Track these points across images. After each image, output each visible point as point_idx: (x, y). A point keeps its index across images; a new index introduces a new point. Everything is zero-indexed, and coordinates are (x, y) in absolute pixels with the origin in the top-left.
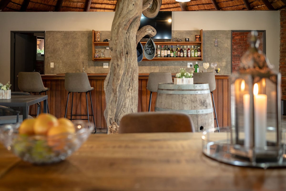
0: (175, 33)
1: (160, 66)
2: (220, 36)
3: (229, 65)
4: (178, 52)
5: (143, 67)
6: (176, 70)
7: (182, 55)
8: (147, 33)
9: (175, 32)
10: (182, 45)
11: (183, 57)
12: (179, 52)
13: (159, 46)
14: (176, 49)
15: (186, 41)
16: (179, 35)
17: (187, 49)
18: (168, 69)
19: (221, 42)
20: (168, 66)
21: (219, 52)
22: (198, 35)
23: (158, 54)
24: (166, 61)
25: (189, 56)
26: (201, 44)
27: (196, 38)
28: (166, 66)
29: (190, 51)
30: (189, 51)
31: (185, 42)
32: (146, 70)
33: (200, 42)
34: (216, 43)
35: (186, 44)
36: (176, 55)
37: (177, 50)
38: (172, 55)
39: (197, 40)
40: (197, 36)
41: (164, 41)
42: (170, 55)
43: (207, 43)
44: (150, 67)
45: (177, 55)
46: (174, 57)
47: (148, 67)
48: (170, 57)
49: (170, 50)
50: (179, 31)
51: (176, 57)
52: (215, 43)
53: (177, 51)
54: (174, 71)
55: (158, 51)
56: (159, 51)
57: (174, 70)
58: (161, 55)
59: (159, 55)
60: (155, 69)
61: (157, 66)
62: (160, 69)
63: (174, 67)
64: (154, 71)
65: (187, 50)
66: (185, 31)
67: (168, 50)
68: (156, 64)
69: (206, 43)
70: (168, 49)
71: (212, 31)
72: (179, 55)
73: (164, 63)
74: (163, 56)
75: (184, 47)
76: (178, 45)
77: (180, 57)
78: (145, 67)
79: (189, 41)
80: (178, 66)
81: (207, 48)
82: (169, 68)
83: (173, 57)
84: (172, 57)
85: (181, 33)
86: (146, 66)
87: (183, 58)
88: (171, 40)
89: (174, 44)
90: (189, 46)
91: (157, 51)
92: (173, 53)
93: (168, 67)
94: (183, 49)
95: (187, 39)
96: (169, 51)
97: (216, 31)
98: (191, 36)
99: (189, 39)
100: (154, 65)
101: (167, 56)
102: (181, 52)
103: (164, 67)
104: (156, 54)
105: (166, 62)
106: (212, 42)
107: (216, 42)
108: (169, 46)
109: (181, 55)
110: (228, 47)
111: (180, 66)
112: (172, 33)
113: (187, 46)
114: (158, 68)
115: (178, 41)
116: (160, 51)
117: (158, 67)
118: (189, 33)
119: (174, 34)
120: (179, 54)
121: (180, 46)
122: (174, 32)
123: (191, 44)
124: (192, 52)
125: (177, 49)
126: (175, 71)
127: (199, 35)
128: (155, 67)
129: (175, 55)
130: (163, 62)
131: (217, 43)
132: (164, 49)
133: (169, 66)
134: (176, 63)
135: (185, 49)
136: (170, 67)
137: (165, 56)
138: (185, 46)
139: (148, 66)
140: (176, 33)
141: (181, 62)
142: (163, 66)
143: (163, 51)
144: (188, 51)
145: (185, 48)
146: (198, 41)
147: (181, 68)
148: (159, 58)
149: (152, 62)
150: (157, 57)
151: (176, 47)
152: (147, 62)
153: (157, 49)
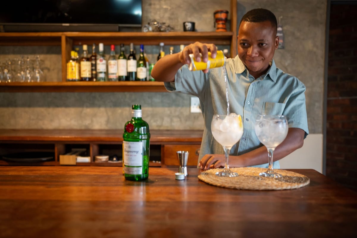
0: (153, 6)
1: (111, 107)
2: (292, 18)
3: (317, 104)
10: (173, 45)
13: (101, 47)
14: (158, 55)
15: (185, 30)
16: (167, 15)
19: (293, 34)
21: (286, 64)
22: (221, 12)
23: (98, 71)
26: (230, 38)
27: (217, 20)
32: (69, 119)
33: (228, 33)
35: (187, 41)
38: (142, 73)
39: (220, 26)
40: (219, 16)
41: (118, 32)
42: (136, 73)
44: (79, 109)
46: (149, 80)
47: (72, 111)
48: (137, 79)
49: (134, 58)
54: (152, 121)
55: (98, 62)
56: (101, 61)
58: (107, 73)
59: (101, 73)
60: (95, 115)
61: (99, 106)
62: (108, 118)
64: (92, 121)
67: (129, 59)
68: (96, 102)
70: (132, 56)
74: (115, 77)
76: (162, 44)
79: (193, 29)
80: (163, 106)
84: (142, 80)
86: (67, 106)
91: (96, 62)
92: (144, 69)
95: (189, 26)
96: (133, 63)
98: (204, 16)
99: (193, 24)
100: (92, 105)
101: (128, 78)
103: (120, 111)
104: (94, 72)
107: (279, 34)
108: (132, 48)
110: (315, 49)
111: (169, 107)
114: (105, 114)
115: (160, 31)
116: (104, 62)
117: (102, 109)
127: (227, 12)
128: (96, 110)
130: (119, 95)
131: (283, 38)
132: (117, 56)
137: (120, 78)
139: (74, 106)
143: (112, 62)
146: (221, 32)
147: (171, 113)
148: (102, 83)
149: (85, 95)
150: (96, 81)
151: (158, 51)
152: (72, 96)
153: (95, 56)
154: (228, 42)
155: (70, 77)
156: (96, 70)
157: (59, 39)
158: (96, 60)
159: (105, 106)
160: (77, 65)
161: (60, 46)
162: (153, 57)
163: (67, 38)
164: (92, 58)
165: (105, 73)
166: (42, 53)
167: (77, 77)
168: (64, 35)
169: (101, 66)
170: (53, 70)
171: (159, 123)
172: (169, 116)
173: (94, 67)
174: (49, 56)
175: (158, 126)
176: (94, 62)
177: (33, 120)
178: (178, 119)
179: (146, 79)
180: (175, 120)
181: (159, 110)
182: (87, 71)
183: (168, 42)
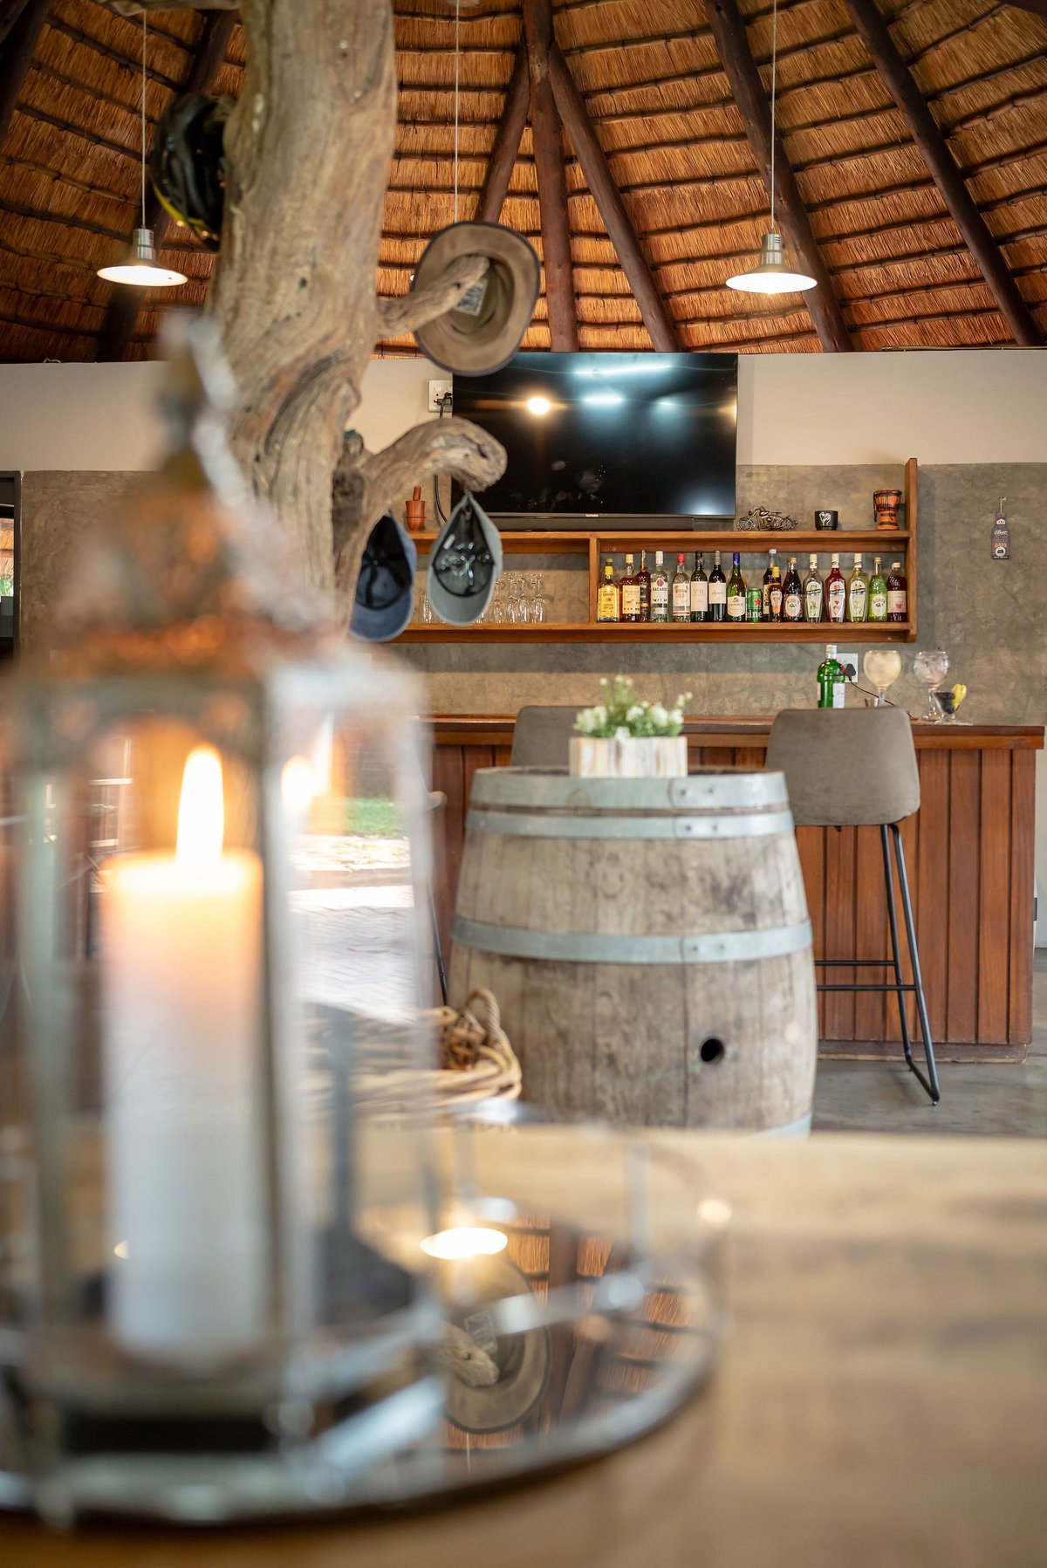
0: (754, 478)
1: (671, 671)
2: (1026, 500)
4: (770, 590)
5: (571, 675)
6: (762, 698)
7: (793, 610)
8: (434, 461)
9: (758, 474)
10: (795, 553)
11: (803, 618)
12: (777, 594)
13: (659, 556)
14: (765, 572)
15: (819, 526)
16: (783, 494)
17: (826, 574)
18: (714, 688)
19: (1028, 531)
20: (714, 671)
21: (1015, 589)
22: (888, 493)
23: (653, 602)
24: (702, 644)
25: (838, 613)
26: (905, 541)
27: (880, 508)
28: (704, 675)
29: (841, 584)
30: (837, 583)
31: (812, 533)
32: (588, 696)
33: (902, 534)
34: (1001, 536)
35: (822, 546)
36: (761, 610)
37: (766, 582)
38: (737, 607)
39: (886, 519)
40: (883, 500)
41: (692, 530)
42: (725, 606)
43: (946, 537)
45: (766, 610)
46: (750, 620)
48: (727, 618)
49: (723, 579)
50: (778, 467)
51: (764, 619)
52: (993, 536)
53: (766, 587)
54: (751, 699)
55: (654, 585)
56: (660, 584)
57: (748, 698)
58: (670, 606)
59: (660, 605)
60: (639, 688)
61: (649, 671)
62: (665, 689)
63: (748, 675)
65: (828, 580)
66: (816, 468)
67: (712, 580)
68: (643, 662)
69: (941, 537)
70: (718, 574)
71: (979, 466)
72: (777, 611)
73: (690, 652)
74: (684, 613)
75: (810, 564)
76: (773, 551)
77: (783, 618)
78: (578, 675)
79: (835, 525)
80: (774, 671)
81: (946, 566)
82: (719, 687)
83: (743, 619)
84: (737, 620)
85: (794, 481)
86: (583, 670)
87: (801, 626)
88: (736, 524)
89: (753, 548)
90: (836, 557)
91: (649, 586)
92: (741, 599)
93: (714, 676)
94: (803, 576)
95: (827, 518)
96: (719, 587)
97: (1004, 466)
98: (854, 496)
99: (835, 514)
100: (635, 668)
101: (709, 616)
102: (788, 593)
103: (689, 679)
104: (645, 605)
105: (704, 647)
106: (976, 535)
107: (999, 532)
108: (718, 558)
109: (787, 606)
111: (785, 671)
112: (740, 479)
113: (826, 555)
114: (659, 686)
115: (772, 529)
116: (665, 585)
117: (654, 676)
118: (840, 478)
119: (751, 489)
120: (777, 604)
121: (784, 556)
122: (750, 475)
123: (850, 546)
124: (856, 591)
125: (769, 572)
126: (756, 701)
127: (899, 494)
128: (641, 677)
129: (756, 607)
130: (691, 650)
131: (1008, 540)
132: (689, 574)
133: (723, 671)
134: (762, 654)
135: (814, 576)
136: (728, 676)
137: (694, 617)
138: (813, 558)
140: (764, 479)
141: (793, 648)
142: (685, 675)
143: (683, 586)
144: (832, 588)
145: (813, 567)
146: (888, 531)
147: (789, 683)
148: (660, 625)
149: (621, 649)
150: (647, 621)
151: (764, 563)
152: (596, 651)
153: (647, 575)
154: (901, 548)
155: (601, 615)
156: (648, 600)
157: (586, 542)
158: (649, 581)
159: (661, 671)
160: (616, 591)
161: (587, 554)
162: (754, 576)
163: (601, 542)
164: (643, 577)
165: (666, 606)
166: (539, 568)
167: (616, 614)
168: (593, 538)
169: (659, 595)
170: (560, 600)
171: (765, 703)
172: (784, 690)
173: (647, 595)
174: (552, 573)
175: (761, 710)
176: (645, 587)
177: (519, 696)
178: (804, 696)
179: (743, 616)
180: (797, 696)
181: (766, 677)
182: (634, 602)
183: (781, 548)
